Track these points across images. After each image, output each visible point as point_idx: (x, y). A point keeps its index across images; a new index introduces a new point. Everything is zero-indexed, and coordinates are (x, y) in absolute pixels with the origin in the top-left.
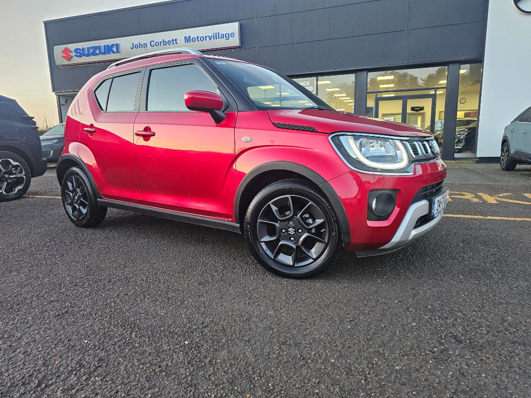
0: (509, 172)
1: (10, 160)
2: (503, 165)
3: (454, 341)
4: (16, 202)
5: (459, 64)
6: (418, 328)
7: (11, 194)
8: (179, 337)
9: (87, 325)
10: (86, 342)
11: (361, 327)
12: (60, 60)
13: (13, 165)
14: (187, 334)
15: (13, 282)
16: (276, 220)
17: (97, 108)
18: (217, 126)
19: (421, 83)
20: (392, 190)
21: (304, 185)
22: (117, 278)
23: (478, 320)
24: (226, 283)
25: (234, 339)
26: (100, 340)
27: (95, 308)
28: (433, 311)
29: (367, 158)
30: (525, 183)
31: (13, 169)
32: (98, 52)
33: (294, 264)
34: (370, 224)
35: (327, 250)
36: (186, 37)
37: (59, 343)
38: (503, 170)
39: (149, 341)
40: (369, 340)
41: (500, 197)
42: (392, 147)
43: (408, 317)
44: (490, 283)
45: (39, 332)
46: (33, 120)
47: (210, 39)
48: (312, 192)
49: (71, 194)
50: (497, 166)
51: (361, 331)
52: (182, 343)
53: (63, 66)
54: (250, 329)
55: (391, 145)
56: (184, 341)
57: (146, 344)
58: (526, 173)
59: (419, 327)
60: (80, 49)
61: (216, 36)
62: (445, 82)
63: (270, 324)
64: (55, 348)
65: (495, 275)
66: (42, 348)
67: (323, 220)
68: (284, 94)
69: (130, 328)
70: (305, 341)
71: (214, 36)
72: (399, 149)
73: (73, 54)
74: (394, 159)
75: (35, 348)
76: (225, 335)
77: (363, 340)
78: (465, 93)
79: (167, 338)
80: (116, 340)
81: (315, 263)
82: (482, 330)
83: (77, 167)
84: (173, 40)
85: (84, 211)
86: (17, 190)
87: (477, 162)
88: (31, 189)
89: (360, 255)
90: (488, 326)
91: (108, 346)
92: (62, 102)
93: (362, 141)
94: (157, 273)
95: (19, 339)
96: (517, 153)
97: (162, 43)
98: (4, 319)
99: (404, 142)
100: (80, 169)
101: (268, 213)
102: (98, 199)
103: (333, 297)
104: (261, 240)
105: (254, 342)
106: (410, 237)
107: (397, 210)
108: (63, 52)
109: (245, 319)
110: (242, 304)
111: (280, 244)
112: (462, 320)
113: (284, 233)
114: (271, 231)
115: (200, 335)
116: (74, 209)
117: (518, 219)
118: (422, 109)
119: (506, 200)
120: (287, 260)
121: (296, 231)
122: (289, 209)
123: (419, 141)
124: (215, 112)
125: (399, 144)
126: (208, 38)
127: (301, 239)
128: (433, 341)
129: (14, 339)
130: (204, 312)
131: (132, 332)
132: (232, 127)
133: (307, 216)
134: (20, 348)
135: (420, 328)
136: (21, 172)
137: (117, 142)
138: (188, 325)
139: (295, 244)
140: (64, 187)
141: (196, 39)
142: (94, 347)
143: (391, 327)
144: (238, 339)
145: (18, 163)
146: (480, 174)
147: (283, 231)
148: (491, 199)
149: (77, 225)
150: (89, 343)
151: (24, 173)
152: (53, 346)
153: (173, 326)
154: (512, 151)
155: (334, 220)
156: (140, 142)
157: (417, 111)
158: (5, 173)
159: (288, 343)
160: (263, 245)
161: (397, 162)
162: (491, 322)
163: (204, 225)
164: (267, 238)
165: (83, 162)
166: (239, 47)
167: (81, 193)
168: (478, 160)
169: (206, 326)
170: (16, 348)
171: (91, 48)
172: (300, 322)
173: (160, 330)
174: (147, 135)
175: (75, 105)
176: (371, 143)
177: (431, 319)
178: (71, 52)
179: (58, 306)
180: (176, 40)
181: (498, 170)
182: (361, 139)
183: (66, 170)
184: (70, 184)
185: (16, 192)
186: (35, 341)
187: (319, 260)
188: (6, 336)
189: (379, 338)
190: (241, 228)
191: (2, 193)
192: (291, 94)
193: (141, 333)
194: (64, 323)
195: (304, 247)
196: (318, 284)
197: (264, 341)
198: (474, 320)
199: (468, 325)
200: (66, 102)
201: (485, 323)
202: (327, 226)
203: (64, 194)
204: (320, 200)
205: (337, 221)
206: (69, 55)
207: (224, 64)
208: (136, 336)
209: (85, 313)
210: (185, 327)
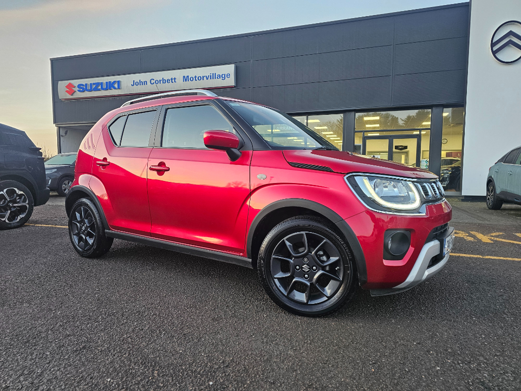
0: (496, 211)
1: (16, 189)
2: (490, 204)
3: (482, 387)
4: (18, 230)
5: (442, 108)
6: (443, 373)
7: (14, 222)
8: (202, 377)
9: (107, 362)
10: (109, 380)
11: (385, 371)
12: (63, 94)
13: (17, 194)
14: (209, 374)
15: (26, 314)
16: (290, 256)
17: (110, 143)
18: (231, 163)
19: (401, 122)
20: (406, 230)
21: (319, 222)
22: (130, 312)
23: (502, 365)
24: (239, 319)
25: (258, 381)
26: (122, 378)
27: (113, 344)
28: (453, 354)
29: (382, 197)
30: (514, 223)
31: (18, 198)
32: (100, 87)
33: (308, 302)
34: (386, 263)
35: (341, 288)
36: (184, 77)
37: (81, 380)
38: (490, 209)
39: (173, 380)
40: (397, 384)
41: (493, 236)
42: (404, 188)
43: (430, 361)
44: (504, 325)
45: (60, 369)
46: (40, 151)
47: (207, 79)
48: (328, 229)
49: (78, 224)
50: (484, 205)
51: (386, 375)
52: (207, 384)
53: (66, 99)
54: (273, 370)
55: (404, 186)
56: (208, 381)
57: (170, 384)
58: (512, 212)
59: (444, 371)
60: (83, 85)
61: (213, 76)
62: (429, 123)
63: (292, 365)
64: (78, 386)
65: (508, 317)
66: (65, 386)
67: (338, 258)
68: (276, 130)
69: (151, 366)
70: (331, 384)
71: (211, 76)
72: (411, 191)
73: (76, 89)
74: (406, 199)
75: (57, 386)
76: (249, 376)
77: (390, 385)
78: (448, 134)
79: (191, 378)
80: (139, 379)
81: (329, 301)
82: (508, 377)
83: (87, 199)
84: (172, 79)
85: (91, 241)
86: (19, 218)
87: (463, 200)
88: (33, 218)
89: (374, 294)
90: (514, 372)
91: (131, 386)
92: (62, 132)
93: (376, 182)
94: (168, 307)
95: (40, 375)
96: (503, 193)
97: (162, 82)
98: (22, 354)
99: (415, 183)
100: (90, 200)
101: (283, 249)
102: (106, 231)
103: (351, 338)
104: (275, 276)
105: (279, 384)
106: (424, 277)
107: (411, 249)
108: (67, 87)
109: (265, 358)
110: (259, 343)
111: (294, 280)
112: (486, 365)
113: (298, 270)
114: (285, 267)
115: (223, 375)
116: (80, 239)
117: (516, 259)
118: (406, 147)
119: (500, 240)
120: (301, 297)
121: (311, 268)
122: (303, 245)
123: (428, 182)
124: (231, 150)
125: (411, 185)
126: (205, 78)
127: (316, 277)
128: (462, 387)
129: (34, 376)
130: (223, 351)
131: (153, 370)
132: (247, 165)
133: (321, 253)
134: (42, 385)
135: (445, 373)
136: (24, 201)
137: (122, 174)
138: (209, 364)
139: (309, 281)
140: (72, 217)
141: (194, 78)
142: (118, 387)
143: (416, 371)
144: (262, 380)
145: (22, 193)
146: (467, 212)
147: (298, 267)
148: (485, 239)
149: (82, 256)
150: (112, 381)
151: (27, 202)
152: (76, 384)
153: (194, 364)
154: (498, 191)
155: (349, 258)
156: (154, 176)
157: (401, 149)
158: (10, 202)
159: (314, 386)
160: (276, 281)
161: (409, 203)
162: (515, 368)
163: (214, 259)
164: (280, 275)
165: (94, 194)
166: (235, 87)
167: (89, 224)
168: (464, 198)
169: (227, 366)
170: (39, 386)
171: (94, 84)
172: (322, 364)
173: (182, 369)
174: (162, 169)
175: (88, 139)
176: (384, 184)
177: (454, 363)
178: (75, 87)
179: (74, 341)
180: (175, 79)
181: (485, 209)
182: (375, 180)
183: (76, 201)
184: (78, 215)
185: (18, 220)
186: (56, 378)
187: (333, 298)
188: (26, 372)
189: (406, 383)
190: (254, 263)
191: (5, 221)
192: (281, 131)
193: (163, 372)
194: (83, 359)
195: (318, 285)
196: (332, 323)
197: (289, 383)
198: (497, 365)
199: (493, 371)
200: (66, 134)
201: (510, 369)
202: (342, 263)
203: (71, 224)
204: (336, 237)
205: (353, 259)
206: (73, 90)
207: (238, 105)
208: (158, 375)
209: (103, 349)
210: (207, 366)
